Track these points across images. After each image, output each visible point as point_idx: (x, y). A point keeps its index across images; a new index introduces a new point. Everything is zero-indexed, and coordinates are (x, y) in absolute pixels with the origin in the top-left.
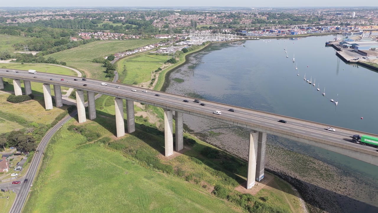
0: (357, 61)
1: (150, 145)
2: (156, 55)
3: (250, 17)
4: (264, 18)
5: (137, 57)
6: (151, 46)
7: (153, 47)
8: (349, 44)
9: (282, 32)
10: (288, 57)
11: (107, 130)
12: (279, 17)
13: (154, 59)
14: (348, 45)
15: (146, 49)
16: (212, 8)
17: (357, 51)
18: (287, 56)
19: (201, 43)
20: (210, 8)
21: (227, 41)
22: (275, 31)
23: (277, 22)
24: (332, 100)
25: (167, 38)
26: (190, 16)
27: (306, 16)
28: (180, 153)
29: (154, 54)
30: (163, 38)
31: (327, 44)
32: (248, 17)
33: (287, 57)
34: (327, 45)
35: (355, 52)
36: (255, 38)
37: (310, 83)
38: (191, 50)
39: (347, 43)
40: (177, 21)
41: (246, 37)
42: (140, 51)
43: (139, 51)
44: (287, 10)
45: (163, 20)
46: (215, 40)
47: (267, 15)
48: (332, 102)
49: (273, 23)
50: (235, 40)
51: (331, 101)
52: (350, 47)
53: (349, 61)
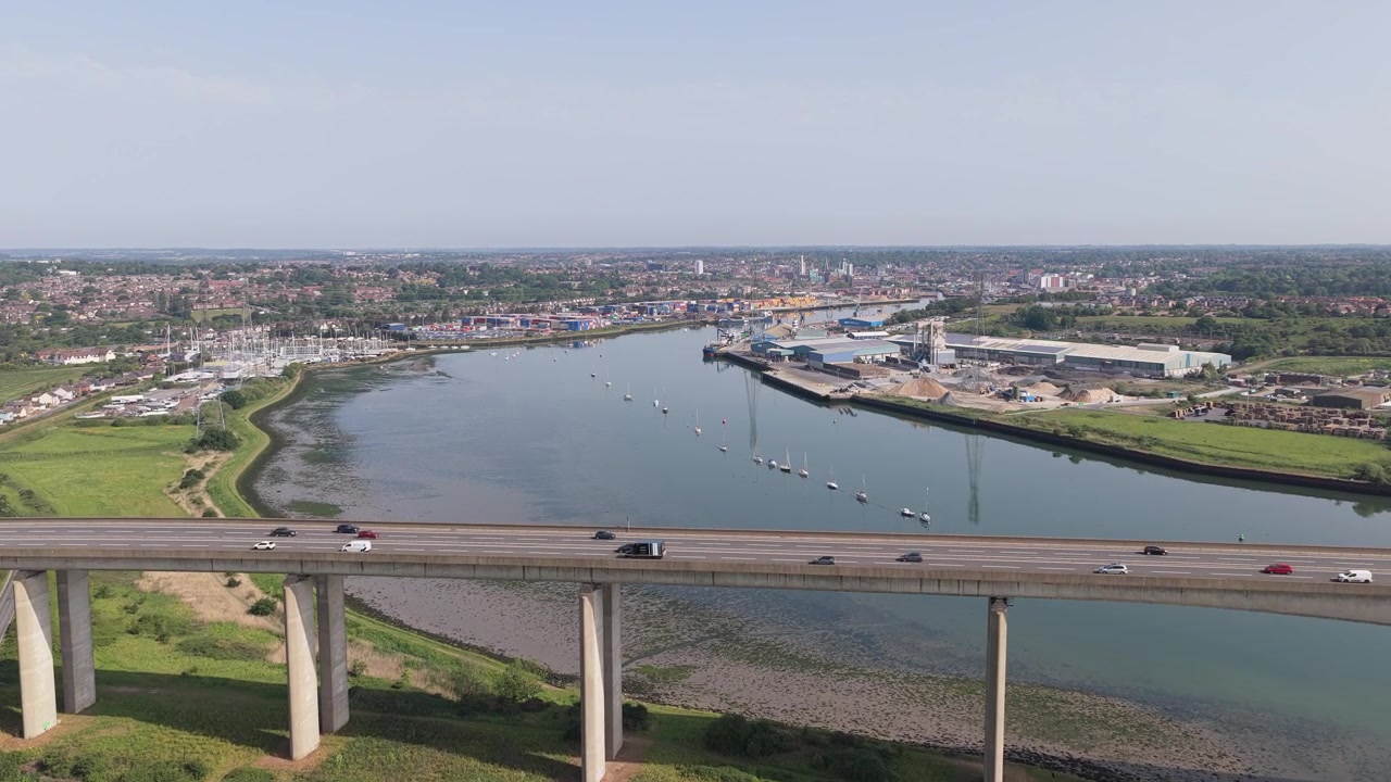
0: (849, 395)
1: (482, 759)
2: (114, 425)
3: (376, 279)
4: (427, 280)
5: (29, 438)
6: (60, 392)
7: (70, 395)
8: (782, 348)
9: (535, 322)
10: (629, 399)
11: (216, 741)
12: (480, 277)
13: (117, 439)
14: (784, 352)
15: (43, 407)
16: (178, 254)
17: (821, 366)
18: (628, 396)
19: (278, 372)
20: (171, 255)
21: (362, 360)
22: (508, 322)
23: (486, 294)
24: (907, 511)
25: (97, 360)
26: (134, 279)
27: (565, 273)
28: (623, 760)
29: (103, 424)
30: (82, 361)
31: (706, 352)
32: (366, 280)
33: (626, 399)
34: (709, 355)
35: (817, 370)
36: (455, 348)
37: (782, 470)
38: (254, 396)
39: (776, 346)
40: (90, 300)
41: (419, 343)
42: (23, 413)
43: (18, 418)
44: (472, 257)
45: (19, 294)
46: (316, 360)
47: (434, 273)
48: (909, 515)
49: (475, 298)
50: (391, 356)
51: (904, 514)
52: (790, 357)
53: (827, 397)
